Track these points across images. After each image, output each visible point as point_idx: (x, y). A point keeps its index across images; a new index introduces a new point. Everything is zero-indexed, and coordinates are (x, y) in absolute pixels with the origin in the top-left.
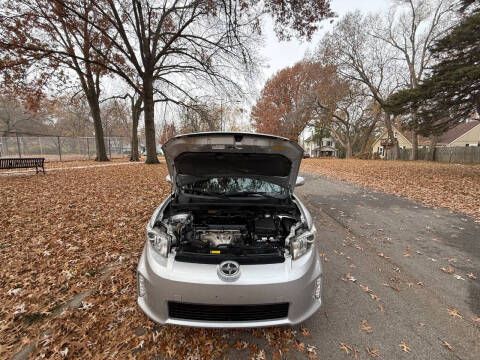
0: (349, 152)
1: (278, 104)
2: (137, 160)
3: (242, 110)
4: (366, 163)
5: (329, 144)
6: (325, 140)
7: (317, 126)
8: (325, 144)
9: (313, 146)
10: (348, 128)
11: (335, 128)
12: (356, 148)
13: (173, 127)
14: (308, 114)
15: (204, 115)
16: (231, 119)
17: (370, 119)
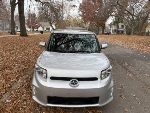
0: (133, 31)
1: (95, 2)
2: (15, 34)
3: (74, 6)
4: (141, 38)
5: (122, 26)
6: (120, 24)
7: (116, 16)
8: (120, 27)
9: (113, 28)
10: (133, 18)
11: (126, 17)
12: (137, 29)
13: (34, 15)
14: (111, 9)
15: (52, 8)
16: (68, 10)
17: (146, 12)
